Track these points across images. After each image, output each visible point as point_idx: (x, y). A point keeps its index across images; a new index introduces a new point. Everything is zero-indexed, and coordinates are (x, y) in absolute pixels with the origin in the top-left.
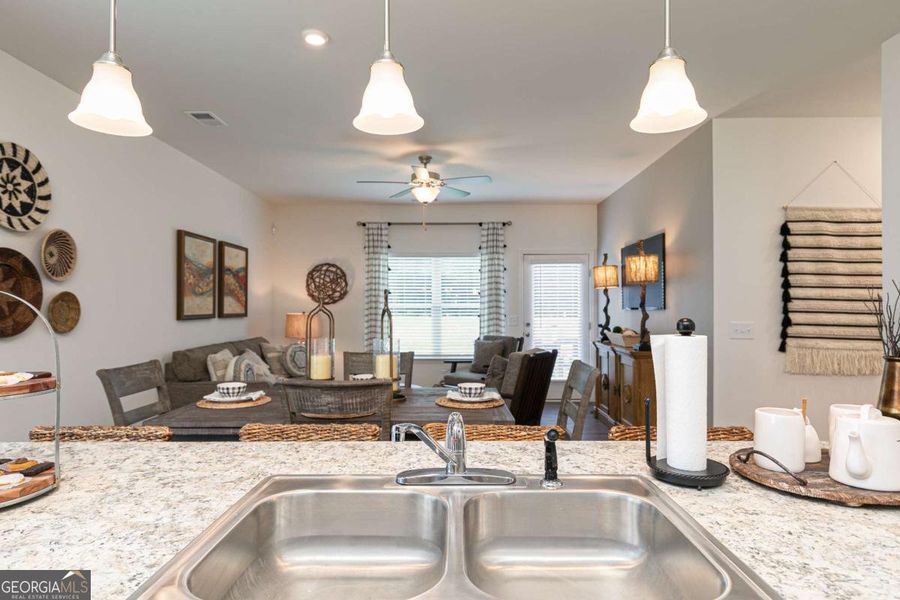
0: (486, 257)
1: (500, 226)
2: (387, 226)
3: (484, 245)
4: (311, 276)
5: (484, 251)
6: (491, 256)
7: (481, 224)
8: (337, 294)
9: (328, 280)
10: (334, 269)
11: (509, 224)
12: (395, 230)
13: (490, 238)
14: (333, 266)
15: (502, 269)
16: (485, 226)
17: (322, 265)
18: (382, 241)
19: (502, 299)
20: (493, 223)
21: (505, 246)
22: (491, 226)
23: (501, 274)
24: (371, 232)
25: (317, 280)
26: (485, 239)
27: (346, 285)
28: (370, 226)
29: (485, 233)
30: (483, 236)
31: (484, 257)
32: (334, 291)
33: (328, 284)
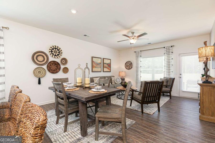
0: (166, 56)
1: (170, 47)
2: (140, 52)
3: (165, 53)
4: (126, 64)
5: (165, 54)
6: (167, 56)
7: (164, 47)
8: (131, 67)
9: (129, 64)
10: (130, 62)
11: (173, 46)
12: (142, 52)
13: (167, 51)
14: (130, 61)
15: (171, 59)
16: (166, 48)
17: (128, 62)
18: (139, 55)
19: (171, 67)
20: (168, 47)
21: (172, 52)
22: (167, 47)
23: (171, 60)
24: (137, 53)
25: (127, 65)
26: (166, 51)
27: (132, 65)
28: (137, 52)
29: (166, 49)
30: (165, 50)
31: (165, 56)
32: (130, 67)
33: (129, 65)
